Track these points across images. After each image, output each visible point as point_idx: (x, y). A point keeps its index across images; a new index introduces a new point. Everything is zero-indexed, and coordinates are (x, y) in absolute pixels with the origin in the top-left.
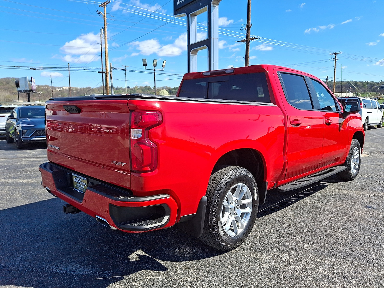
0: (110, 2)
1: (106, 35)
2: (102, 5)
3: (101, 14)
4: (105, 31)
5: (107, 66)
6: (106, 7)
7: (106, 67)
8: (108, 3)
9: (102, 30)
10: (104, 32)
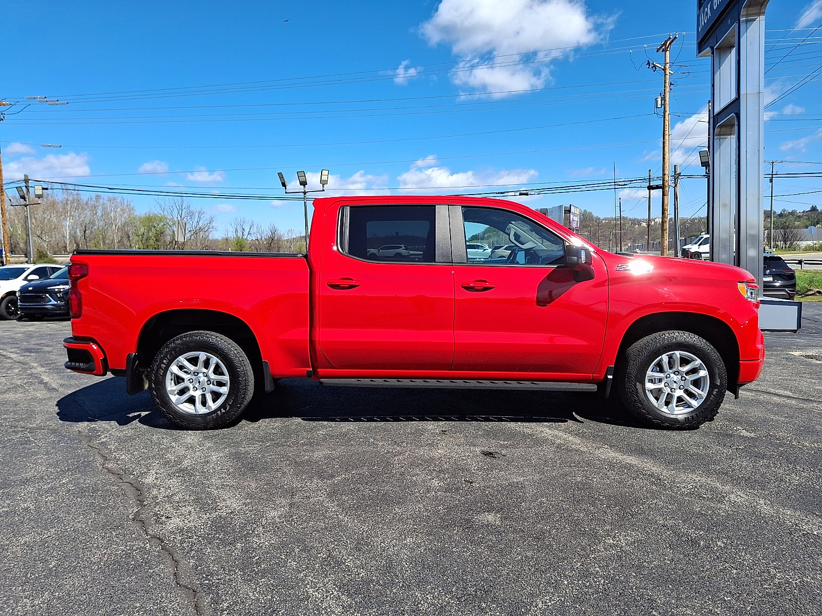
0: (676, 38)
1: (667, 109)
2: (661, 47)
3: (657, 67)
4: (665, 101)
5: (667, 172)
6: (669, 49)
7: (664, 174)
8: (672, 41)
9: (659, 100)
10: (663, 103)
